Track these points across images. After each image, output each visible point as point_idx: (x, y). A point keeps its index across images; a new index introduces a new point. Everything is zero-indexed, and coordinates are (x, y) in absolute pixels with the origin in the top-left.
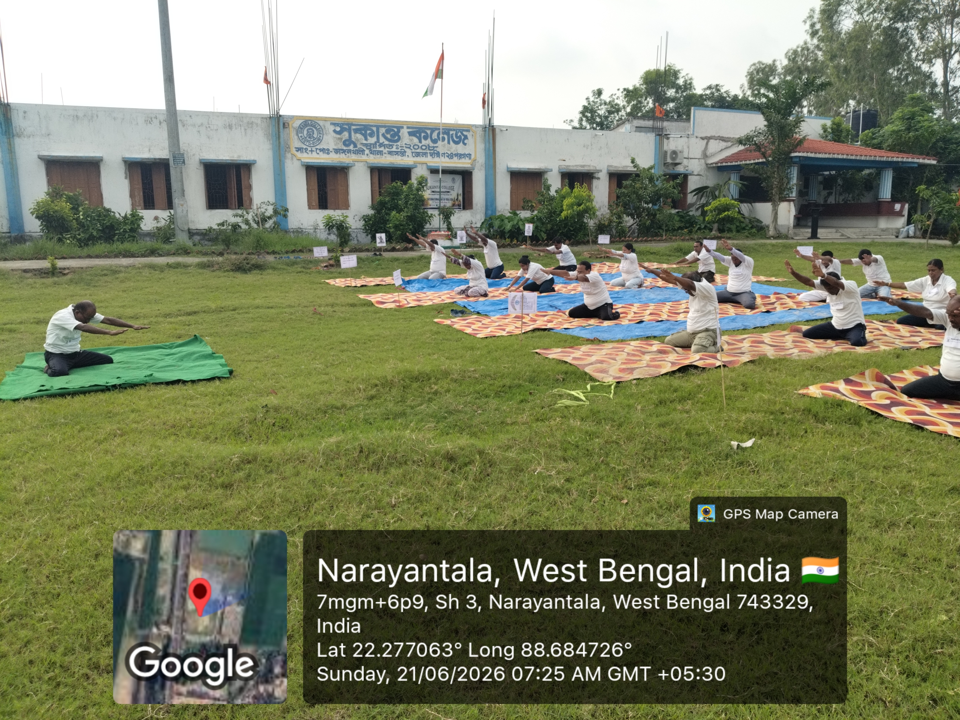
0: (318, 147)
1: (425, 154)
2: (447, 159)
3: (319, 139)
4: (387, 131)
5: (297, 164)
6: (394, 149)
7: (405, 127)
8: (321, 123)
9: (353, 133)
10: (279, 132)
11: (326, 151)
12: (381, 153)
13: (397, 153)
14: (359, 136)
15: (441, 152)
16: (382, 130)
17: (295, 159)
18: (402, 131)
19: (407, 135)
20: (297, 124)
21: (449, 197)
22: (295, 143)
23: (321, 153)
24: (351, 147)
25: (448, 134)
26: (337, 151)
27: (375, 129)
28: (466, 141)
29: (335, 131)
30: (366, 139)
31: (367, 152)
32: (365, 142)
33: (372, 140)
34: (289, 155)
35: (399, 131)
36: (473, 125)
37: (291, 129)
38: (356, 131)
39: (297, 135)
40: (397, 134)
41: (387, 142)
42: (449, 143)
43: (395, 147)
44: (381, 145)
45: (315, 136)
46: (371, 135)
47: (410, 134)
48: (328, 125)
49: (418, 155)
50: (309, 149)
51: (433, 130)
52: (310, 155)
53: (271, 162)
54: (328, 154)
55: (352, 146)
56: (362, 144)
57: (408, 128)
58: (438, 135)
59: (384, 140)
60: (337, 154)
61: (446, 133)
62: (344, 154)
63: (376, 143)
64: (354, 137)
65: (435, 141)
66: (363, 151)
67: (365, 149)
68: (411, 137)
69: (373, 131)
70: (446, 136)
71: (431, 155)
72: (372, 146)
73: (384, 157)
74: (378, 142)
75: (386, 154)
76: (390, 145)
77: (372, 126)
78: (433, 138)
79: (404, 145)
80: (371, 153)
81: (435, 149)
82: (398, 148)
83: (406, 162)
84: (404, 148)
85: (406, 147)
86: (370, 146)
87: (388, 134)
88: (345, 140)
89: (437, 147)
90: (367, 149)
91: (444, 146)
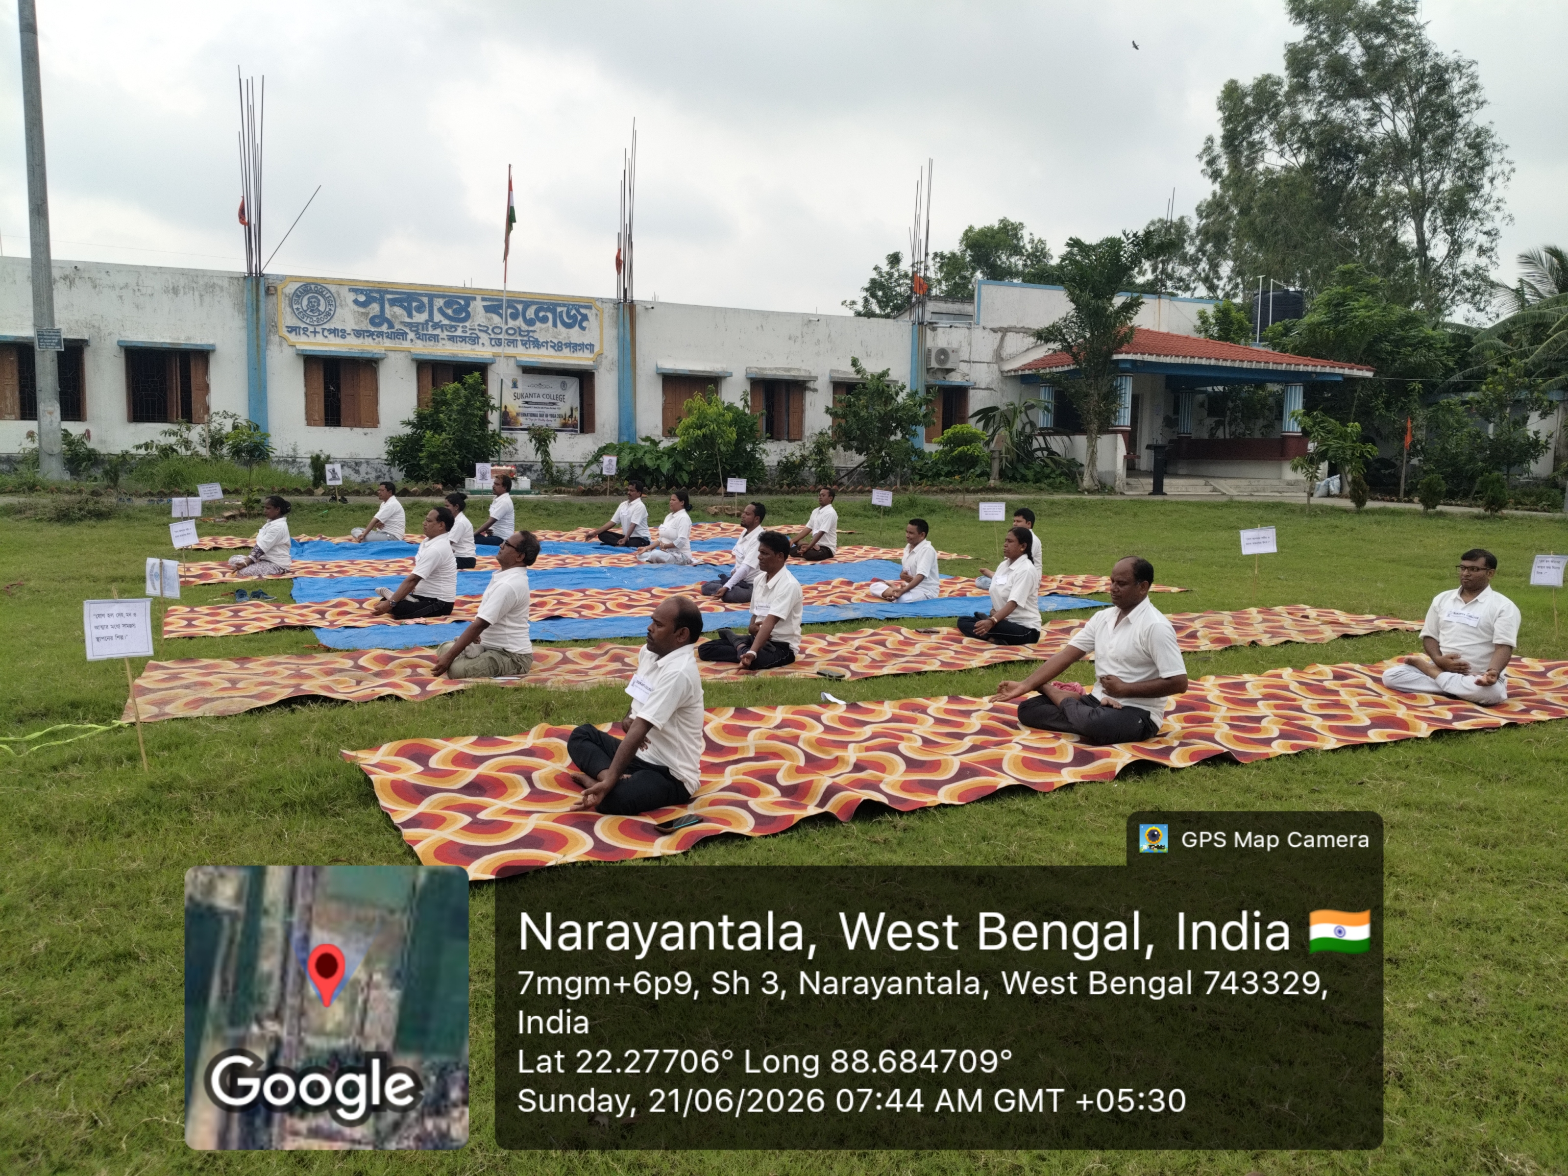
0: (326, 326)
1: (512, 343)
2: (551, 352)
3: (328, 314)
4: (448, 304)
5: (289, 352)
6: (459, 333)
7: (479, 298)
8: (333, 289)
9: (387, 306)
10: (258, 301)
11: (343, 334)
12: (435, 338)
13: (463, 339)
14: (398, 310)
15: (541, 340)
16: (439, 303)
17: (285, 345)
18: (473, 304)
19: (481, 311)
20: (291, 288)
21: (556, 412)
22: (287, 318)
23: (331, 336)
24: (384, 328)
25: (554, 311)
26: (358, 334)
27: (425, 300)
28: (585, 324)
29: (356, 302)
30: (410, 315)
31: (411, 335)
32: (408, 320)
33: (421, 318)
34: (275, 339)
35: (468, 304)
36: (597, 299)
37: (281, 297)
38: (393, 303)
39: (291, 306)
40: (465, 308)
41: (446, 322)
42: (555, 325)
43: (460, 330)
44: (436, 326)
45: (322, 308)
46: (420, 309)
47: (487, 309)
48: (344, 291)
49: (499, 343)
50: (311, 329)
51: (527, 305)
52: (312, 339)
53: (244, 349)
54: (343, 337)
55: (385, 326)
56: (402, 323)
57: (484, 299)
58: (536, 313)
59: (442, 318)
60: (358, 337)
61: (548, 310)
62: (370, 339)
63: (427, 322)
64: (389, 311)
65: (530, 322)
66: (404, 335)
67: (408, 331)
68: (489, 315)
69: (423, 303)
70: (550, 315)
71: (524, 345)
72: (420, 327)
73: (440, 344)
74: (432, 321)
75: (444, 340)
76: (452, 326)
77: (422, 295)
78: (528, 317)
79: (477, 327)
80: (418, 338)
81: (531, 334)
82: (466, 332)
83: (479, 354)
84: (477, 332)
85: (480, 330)
86: (417, 326)
87: (448, 308)
88: (374, 317)
89: (535, 331)
90: (411, 331)
91: (547, 330)
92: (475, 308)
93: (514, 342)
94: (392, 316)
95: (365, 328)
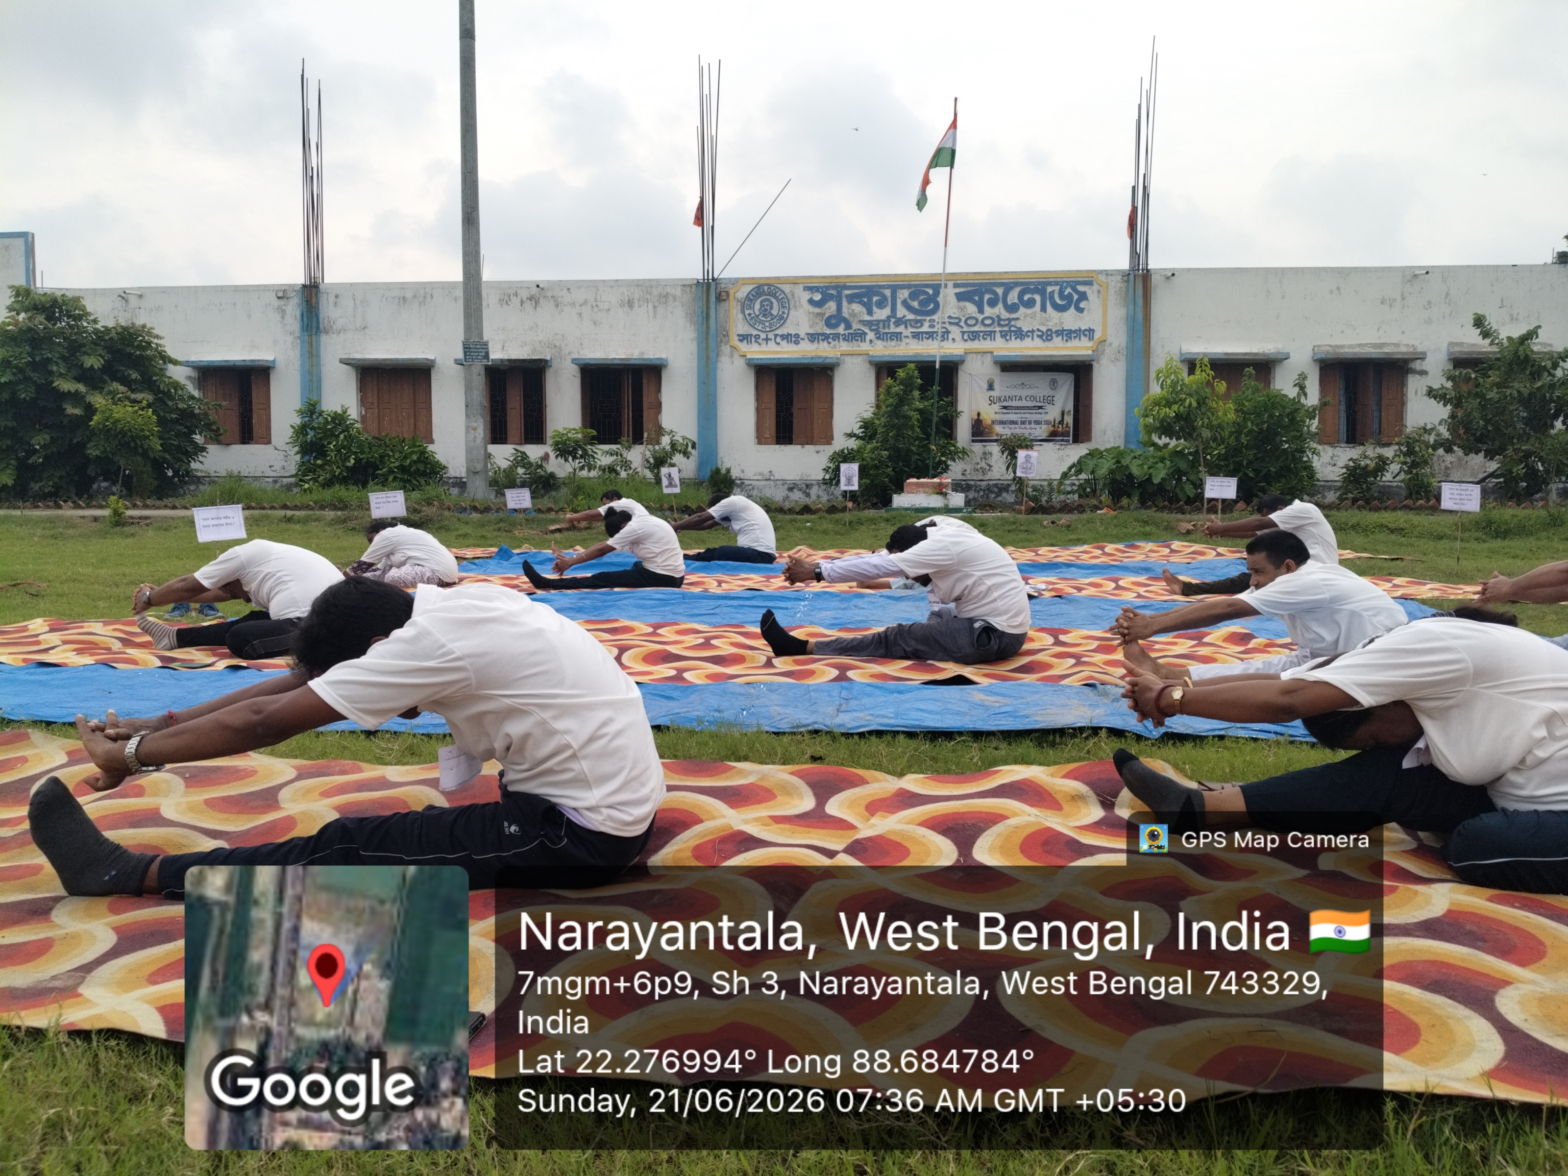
0: (779, 332)
2: (1038, 342)
4: (913, 296)
5: (740, 363)
6: (926, 328)
7: (951, 287)
8: (786, 287)
9: (845, 303)
10: (708, 308)
11: (796, 339)
12: (898, 336)
13: (931, 335)
14: (857, 308)
15: (1026, 329)
16: (904, 294)
17: (736, 356)
18: (943, 292)
19: (953, 299)
21: (1043, 416)
22: (738, 326)
23: (784, 343)
24: (841, 329)
25: (1042, 292)
26: (813, 338)
27: (888, 293)
28: (1082, 305)
30: (870, 313)
31: (871, 335)
32: (867, 318)
33: (881, 314)
34: (726, 349)
35: (937, 293)
36: (1100, 272)
37: (732, 302)
38: (851, 299)
40: (933, 299)
41: (911, 316)
42: (1043, 309)
43: (927, 324)
44: (899, 322)
46: (881, 305)
47: (960, 297)
48: (796, 290)
49: (974, 336)
50: (763, 336)
51: (1009, 287)
52: (764, 348)
53: (693, 365)
54: (797, 343)
55: (842, 326)
56: (862, 322)
57: (956, 286)
58: (1020, 296)
59: (906, 312)
60: (812, 341)
61: (1036, 291)
62: (825, 343)
63: (889, 317)
64: (847, 309)
65: (1012, 308)
66: (862, 336)
67: (867, 330)
68: (962, 304)
69: (884, 298)
70: (1038, 298)
71: (1004, 335)
72: (881, 325)
73: (903, 344)
74: (894, 317)
75: (907, 337)
76: (917, 321)
77: (884, 287)
78: (1009, 303)
79: (947, 320)
80: (878, 338)
81: (1013, 323)
82: (934, 326)
83: (948, 351)
84: (947, 325)
85: (950, 323)
86: (877, 325)
87: (913, 300)
88: (830, 317)
89: (1018, 319)
90: (871, 330)
91: (1033, 316)
92: (945, 297)
93: (991, 335)
94: (850, 315)
95: (820, 331)
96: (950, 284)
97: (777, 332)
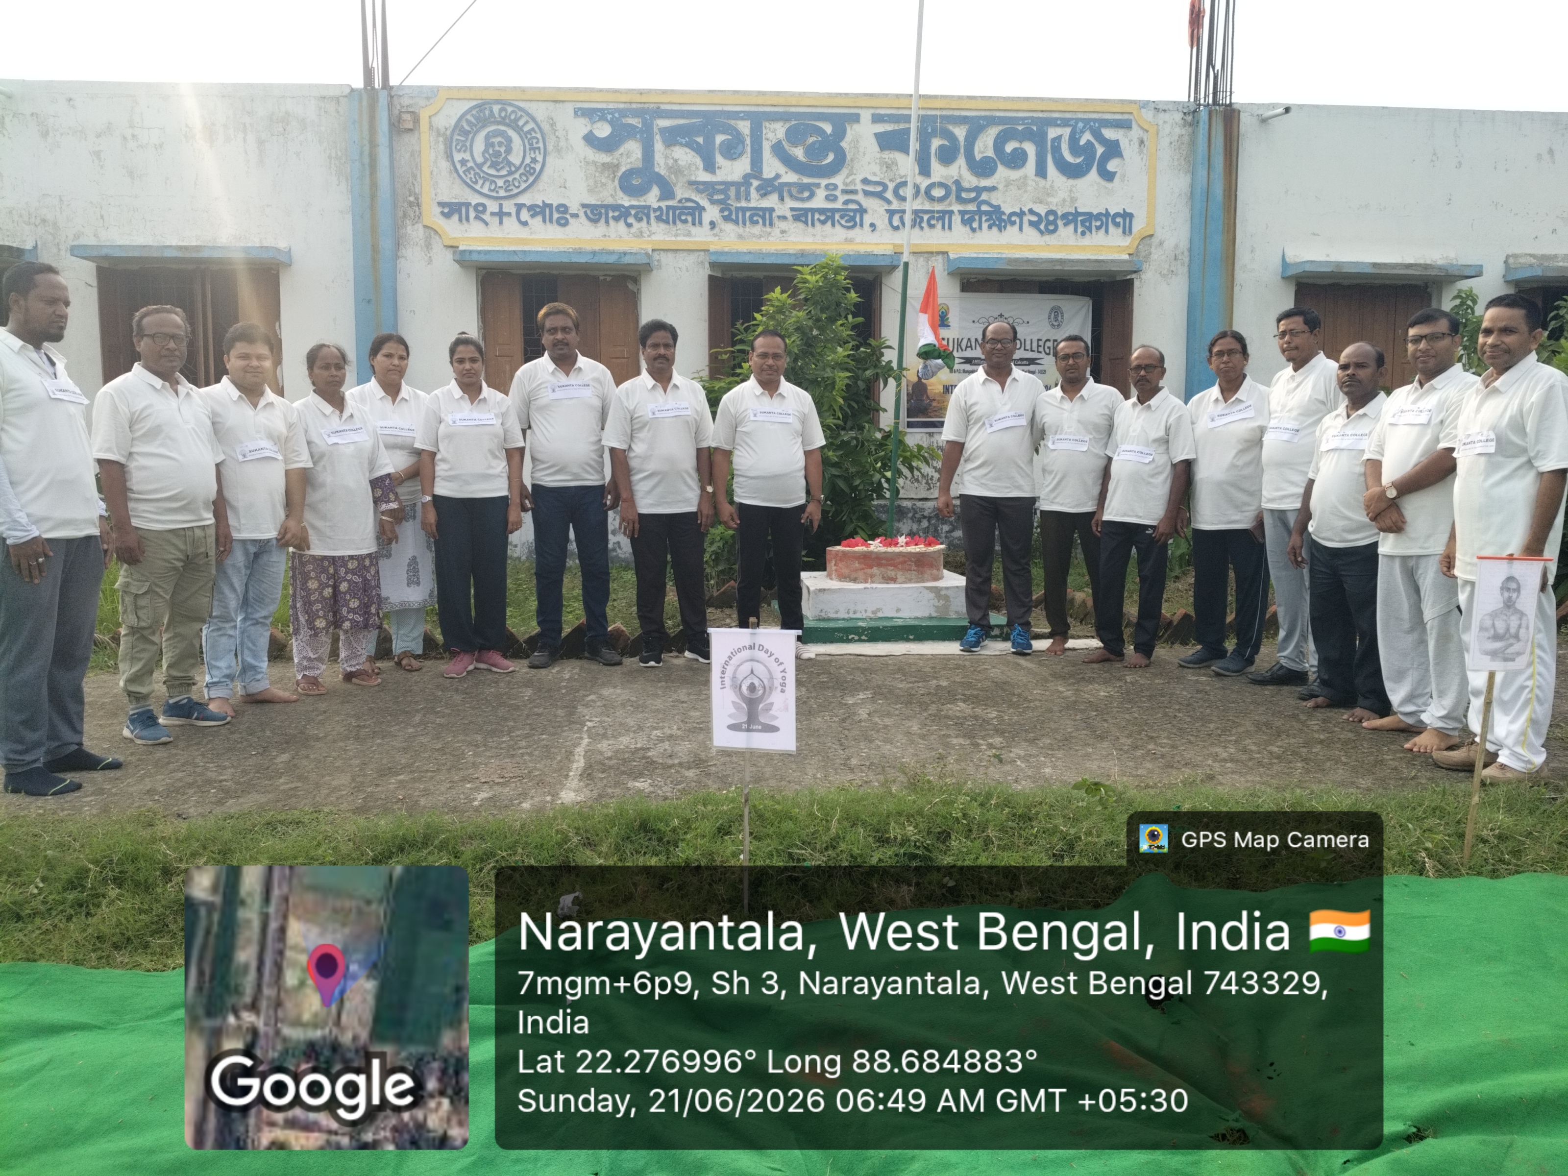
0: (525, 199)
1: (941, 218)
2: (1031, 235)
4: (794, 136)
5: (445, 262)
6: (819, 201)
8: (540, 112)
9: (659, 146)
10: (374, 146)
12: (765, 216)
13: (828, 216)
14: (684, 156)
15: (1008, 208)
16: (776, 132)
17: (437, 246)
18: (852, 131)
19: (870, 146)
20: (450, 117)
22: (439, 184)
23: (536, 221)
24: (652, 198)
25: (1039, 139)
26: (596, 213)
27: (744, 127)
28: (1112, 166)
29: (591, 142)
30: (710, 167)
31: (712, 213)
32: (704, 177)
33: (733, 170)
34: (415, 232)
35: (840, 133)
36: (1144, 105)
37: (426, 136)
38: (671, 138)
39: (450, 157)
40: (834, 143)
41: (790, 177)
42: (1041, 172)
43: (821, 193)
44: (768, 187)
46: (731, 151)
47: (885, 141)
48: (565, 119)
49: (912, 219)
50: (492, 206)
51: (976, 126)
52: (494, 230)
53: (346, 258)
54: (563, 223)
55: (655, 192)
56: (693, 184)
57: (877, 119)
58: (999, 145)
59: (781, 169)
60: (595, 221)
61: (1028, 135)
62: (621, 225)
63: (747, 178)
64: (664, 158)
65: (983, 168)
66: (694, 213)
67: (704, 202)
68: (888, 155)
69: (738, 136)
70: (1030, 148)
71: (967, 221)
72: (732, 192)
73: (776, 231)
74: (757, 178)
75: (784, 218)
76: (802, 187)
77: (735, 115)
78: (978, 157)
79: (859, 187)
80: (727, 219)
81: (984, 196)
82: (834, 199)
83: (862, 249)
84: (860, 197)
85: (867, 193)
86: (725, 192)
87: (795, 144)
88: (630, 173)
89: (993, 189)
90: (713, 202)
91: (1022, 183)
92: (856, 141)
93: (943, 218)
94: (670, 168)
95: (610, 201)
96: (866, 116)
97: (521, 200)
